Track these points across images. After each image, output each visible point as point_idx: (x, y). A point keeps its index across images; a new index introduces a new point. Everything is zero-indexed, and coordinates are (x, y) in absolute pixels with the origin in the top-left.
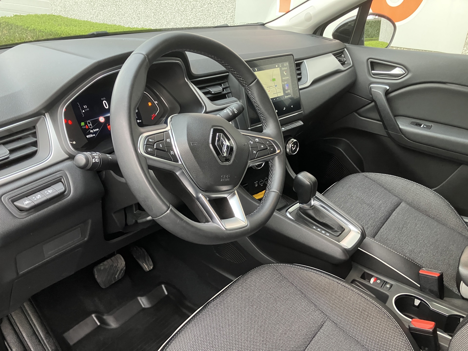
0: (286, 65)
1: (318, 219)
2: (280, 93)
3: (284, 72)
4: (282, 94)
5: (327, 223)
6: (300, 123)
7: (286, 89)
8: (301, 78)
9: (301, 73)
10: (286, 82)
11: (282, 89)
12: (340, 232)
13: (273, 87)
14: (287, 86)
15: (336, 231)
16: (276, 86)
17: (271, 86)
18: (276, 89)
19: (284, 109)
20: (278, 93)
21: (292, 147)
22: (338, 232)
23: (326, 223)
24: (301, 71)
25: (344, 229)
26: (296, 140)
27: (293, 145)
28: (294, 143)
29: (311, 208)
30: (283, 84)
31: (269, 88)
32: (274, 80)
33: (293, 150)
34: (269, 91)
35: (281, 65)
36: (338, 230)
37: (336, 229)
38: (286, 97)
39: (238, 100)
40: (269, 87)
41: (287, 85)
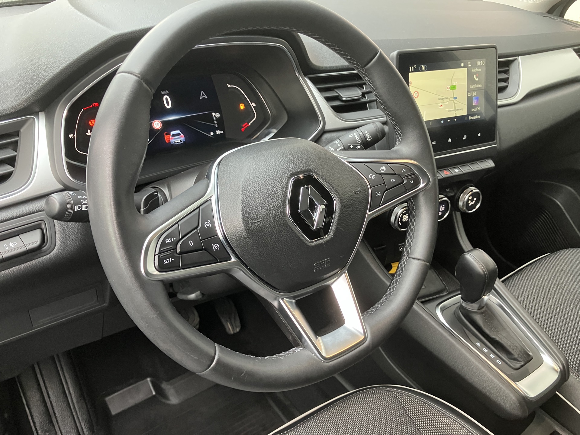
0: (481, 64)
1: (487, 331)
2: (461, 111)
3: (475, 76)
4: (464, 112)
5: (503, 342)
6: (490, 164)
7: (473, 105)
8: (507, 87)
9: (508, 78)
10: (474, 94)
11: (466, 104)
12: (523, 363)
13: (449, 99)
14: (475, 100)
15: (515, 359)
16: (455, 98)
17: (447, 98)
18: (455, 104)
19: (464, 139)
20: (458, 110)
21: (468, 200)
22: (519, 362)
23: (500, 341)
24: (509, 75)
25: (530, 358)
26: (477, 190)
27: (470, 198)
28: (474, 195)
29: (479, 311)
30: (469, 96)
31: (441, 101)
32: (453, 87)
33: (470, 205)
34: (441, 106)
35: (471, 64)
36: (519, 359)
37: (516, 356)
38: (470, 118)
39: (385, 116)
40: (442, 99)
41: (477, 99)
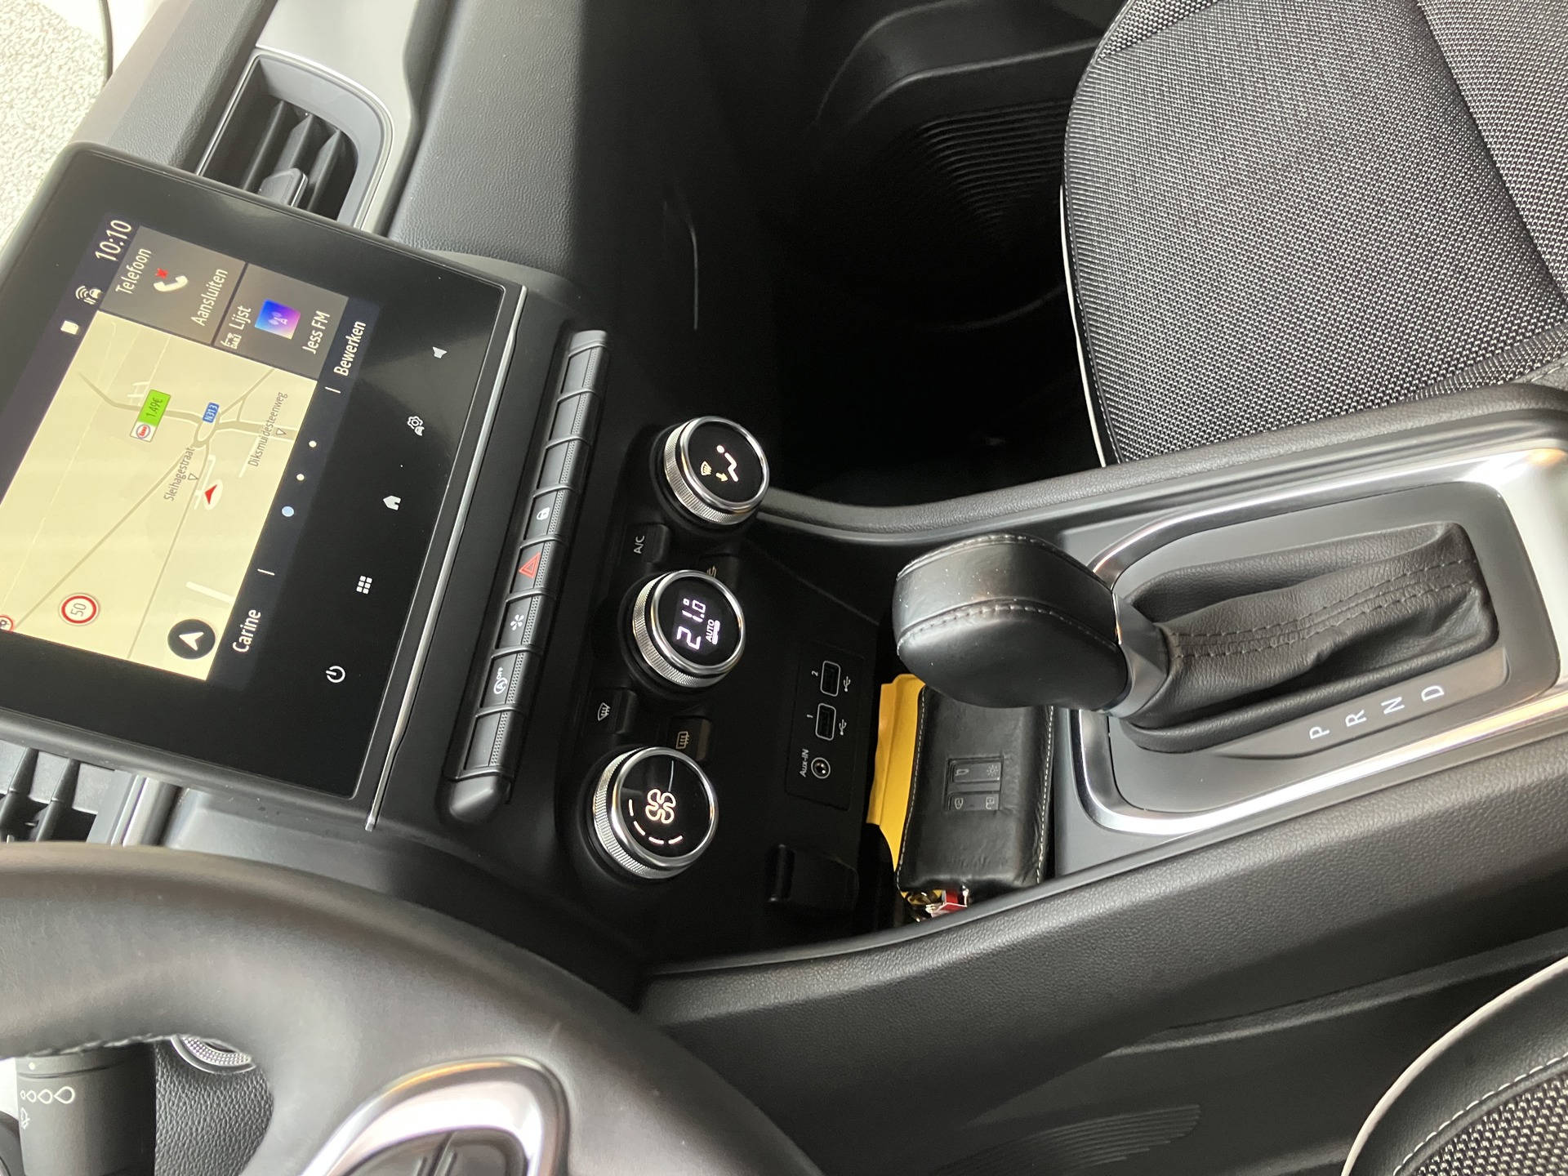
0: (117, 240)
1: (1274, 672)
2: (284, 402)
3: (160, 286)
4: (302, 390)
5: (1349, 632)
6: (589, 345)
7: (290, 336)
8: (345, 140)
9: (317, 120)
10: (242, 315)
11: (271, 368)
12: (1474, 589)
13: (197, 444)
14: (277, 320)
15: (1445, 612)
16: (213, 409)
17: (190, 454)
18: (236, 424)
19: (419, 431)
20: (272, 418)
21: (709, 482)
22: (1465, 605)
23: (1340, 639)
24: (309, 113)
25: (1458, 539)
26: (693, 424)
27: (706, 469)
28: (699, 449)
29: (1176, 667)
30: (235, 345)
31: (186, 486)
32: (156, 406)
33: (736, 479)
34: (209, 494)
35: (89, 288)
36: (1450, 595)
37: (1429, 602)
38: (343, 369)
40: (180, 478)
41: (272, 308)
